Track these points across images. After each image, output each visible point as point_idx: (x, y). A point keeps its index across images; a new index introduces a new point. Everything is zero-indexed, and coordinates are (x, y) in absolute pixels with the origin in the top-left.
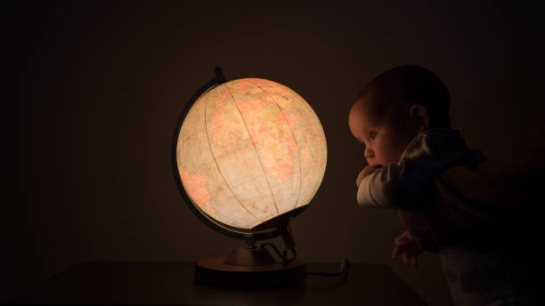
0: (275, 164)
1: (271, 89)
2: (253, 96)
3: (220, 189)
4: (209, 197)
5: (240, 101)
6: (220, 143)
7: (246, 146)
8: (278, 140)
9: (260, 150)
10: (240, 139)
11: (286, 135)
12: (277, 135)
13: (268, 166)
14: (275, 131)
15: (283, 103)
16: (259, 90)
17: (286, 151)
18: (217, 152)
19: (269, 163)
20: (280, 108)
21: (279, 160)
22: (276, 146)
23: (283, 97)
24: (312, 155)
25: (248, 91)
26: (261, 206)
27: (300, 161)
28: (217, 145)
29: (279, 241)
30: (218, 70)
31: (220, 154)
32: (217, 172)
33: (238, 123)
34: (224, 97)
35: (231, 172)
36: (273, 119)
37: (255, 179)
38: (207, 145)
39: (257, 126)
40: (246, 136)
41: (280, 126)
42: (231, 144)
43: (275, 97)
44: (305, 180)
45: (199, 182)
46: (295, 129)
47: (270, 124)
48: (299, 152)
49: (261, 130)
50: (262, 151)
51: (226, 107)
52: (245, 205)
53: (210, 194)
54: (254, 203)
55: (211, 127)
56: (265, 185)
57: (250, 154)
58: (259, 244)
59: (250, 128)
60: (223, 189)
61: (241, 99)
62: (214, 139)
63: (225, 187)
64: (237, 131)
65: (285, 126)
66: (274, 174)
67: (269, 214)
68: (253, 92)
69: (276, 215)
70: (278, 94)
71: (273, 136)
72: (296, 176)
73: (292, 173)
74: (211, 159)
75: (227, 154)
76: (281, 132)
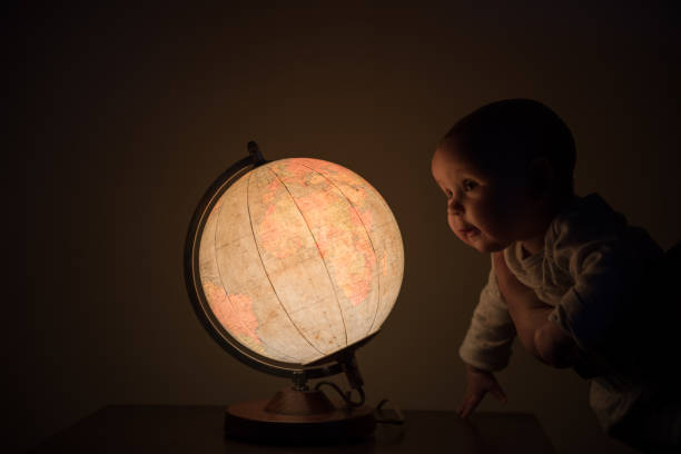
0: (349, 281)
1: (335, 177)
2: (314, 187)
3: (273, 315)
4: (257, 324)
5: (297, 195)
6: (275, 254)
7: (311, 257)
8: (352, 248)
9: (329, 262)
10: (303, 247)
11: (361, 241)
12: (350, 242)
13: (340, 283)
14: (348, 236)
15: (355, 197)
16: (320, 179)
17: (363, 263)
18: (271, 266)
19: (341, 279)
20: (351, 203)
21: (353, 275)
22: (350, 256)
23: (353, 187)
24: (392, 264)
25: (305, 179)
26: (326, 335)
27: (378, 275)
28: (270, 256)
29: (341, 379)
30: (252, 146)
31: (275, 268)
32: (271, 293)
33: (300, 225)
34: (274, 188)
35: (290, 291)
36: (344, 220)
37: (323, 300)
38: (256, 256)
39: (324, 231)
40: (310, 243)
41: (354, 229)
42: (291, 255)
43: (343, 188)
44: (384, 298)
45: (243, 304)
46: (372, 231)
47: (341, 226)
48: (378, 263)
49: (330, 235)
50: (333, 264)
51: (280, 204)
52: (305, 334)
53: (257, 320)
54: (319, 332)
55: (261, 231)
56: (335, 308)
57: (317, 268)
58: (311, 383)
59: (315, 231)
60: (277, 315)
61: (299, 191)
62: (266, 247)
63: (280, 312)
64: (298, 237)
65: (361, 229)
66: (348, 293)
67: (335, 345)
68: (313, 182)
69: (343, 346)
70: (344, 183)
71: (346, 242)
72: (373, 294)
73: (369, 292)
74: (261, 274)
75: (286, 268)
76: (356, 237)
